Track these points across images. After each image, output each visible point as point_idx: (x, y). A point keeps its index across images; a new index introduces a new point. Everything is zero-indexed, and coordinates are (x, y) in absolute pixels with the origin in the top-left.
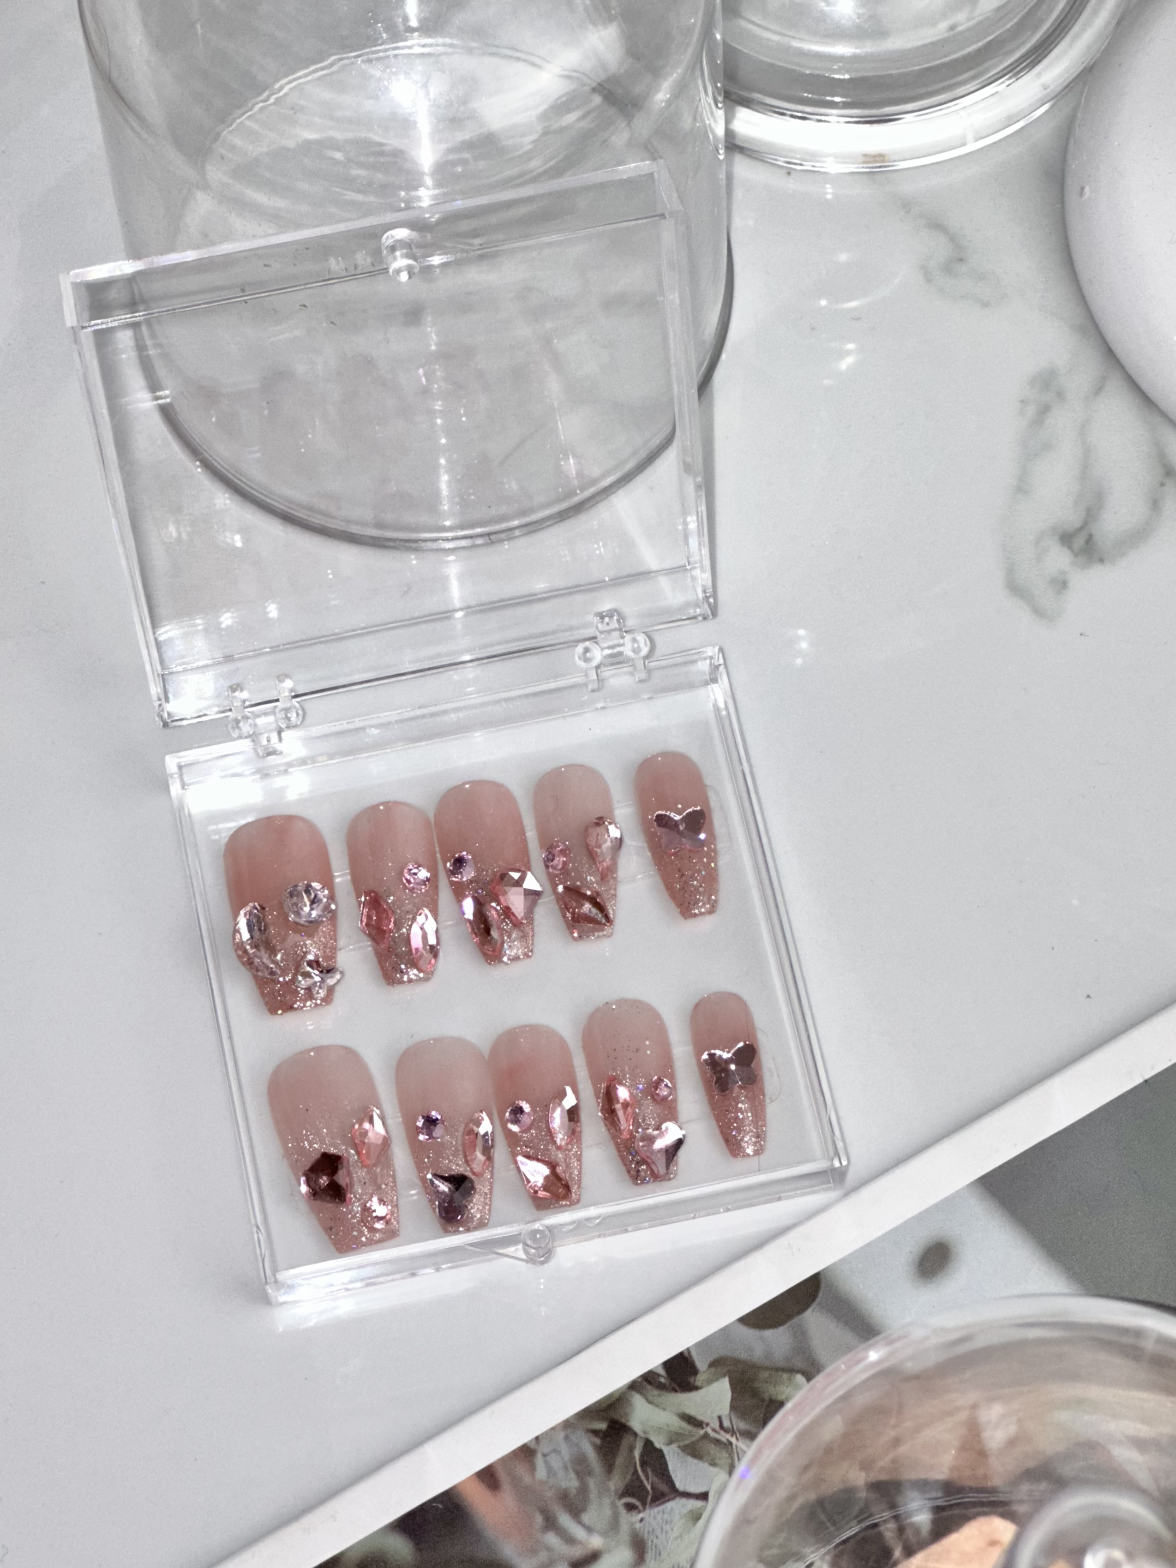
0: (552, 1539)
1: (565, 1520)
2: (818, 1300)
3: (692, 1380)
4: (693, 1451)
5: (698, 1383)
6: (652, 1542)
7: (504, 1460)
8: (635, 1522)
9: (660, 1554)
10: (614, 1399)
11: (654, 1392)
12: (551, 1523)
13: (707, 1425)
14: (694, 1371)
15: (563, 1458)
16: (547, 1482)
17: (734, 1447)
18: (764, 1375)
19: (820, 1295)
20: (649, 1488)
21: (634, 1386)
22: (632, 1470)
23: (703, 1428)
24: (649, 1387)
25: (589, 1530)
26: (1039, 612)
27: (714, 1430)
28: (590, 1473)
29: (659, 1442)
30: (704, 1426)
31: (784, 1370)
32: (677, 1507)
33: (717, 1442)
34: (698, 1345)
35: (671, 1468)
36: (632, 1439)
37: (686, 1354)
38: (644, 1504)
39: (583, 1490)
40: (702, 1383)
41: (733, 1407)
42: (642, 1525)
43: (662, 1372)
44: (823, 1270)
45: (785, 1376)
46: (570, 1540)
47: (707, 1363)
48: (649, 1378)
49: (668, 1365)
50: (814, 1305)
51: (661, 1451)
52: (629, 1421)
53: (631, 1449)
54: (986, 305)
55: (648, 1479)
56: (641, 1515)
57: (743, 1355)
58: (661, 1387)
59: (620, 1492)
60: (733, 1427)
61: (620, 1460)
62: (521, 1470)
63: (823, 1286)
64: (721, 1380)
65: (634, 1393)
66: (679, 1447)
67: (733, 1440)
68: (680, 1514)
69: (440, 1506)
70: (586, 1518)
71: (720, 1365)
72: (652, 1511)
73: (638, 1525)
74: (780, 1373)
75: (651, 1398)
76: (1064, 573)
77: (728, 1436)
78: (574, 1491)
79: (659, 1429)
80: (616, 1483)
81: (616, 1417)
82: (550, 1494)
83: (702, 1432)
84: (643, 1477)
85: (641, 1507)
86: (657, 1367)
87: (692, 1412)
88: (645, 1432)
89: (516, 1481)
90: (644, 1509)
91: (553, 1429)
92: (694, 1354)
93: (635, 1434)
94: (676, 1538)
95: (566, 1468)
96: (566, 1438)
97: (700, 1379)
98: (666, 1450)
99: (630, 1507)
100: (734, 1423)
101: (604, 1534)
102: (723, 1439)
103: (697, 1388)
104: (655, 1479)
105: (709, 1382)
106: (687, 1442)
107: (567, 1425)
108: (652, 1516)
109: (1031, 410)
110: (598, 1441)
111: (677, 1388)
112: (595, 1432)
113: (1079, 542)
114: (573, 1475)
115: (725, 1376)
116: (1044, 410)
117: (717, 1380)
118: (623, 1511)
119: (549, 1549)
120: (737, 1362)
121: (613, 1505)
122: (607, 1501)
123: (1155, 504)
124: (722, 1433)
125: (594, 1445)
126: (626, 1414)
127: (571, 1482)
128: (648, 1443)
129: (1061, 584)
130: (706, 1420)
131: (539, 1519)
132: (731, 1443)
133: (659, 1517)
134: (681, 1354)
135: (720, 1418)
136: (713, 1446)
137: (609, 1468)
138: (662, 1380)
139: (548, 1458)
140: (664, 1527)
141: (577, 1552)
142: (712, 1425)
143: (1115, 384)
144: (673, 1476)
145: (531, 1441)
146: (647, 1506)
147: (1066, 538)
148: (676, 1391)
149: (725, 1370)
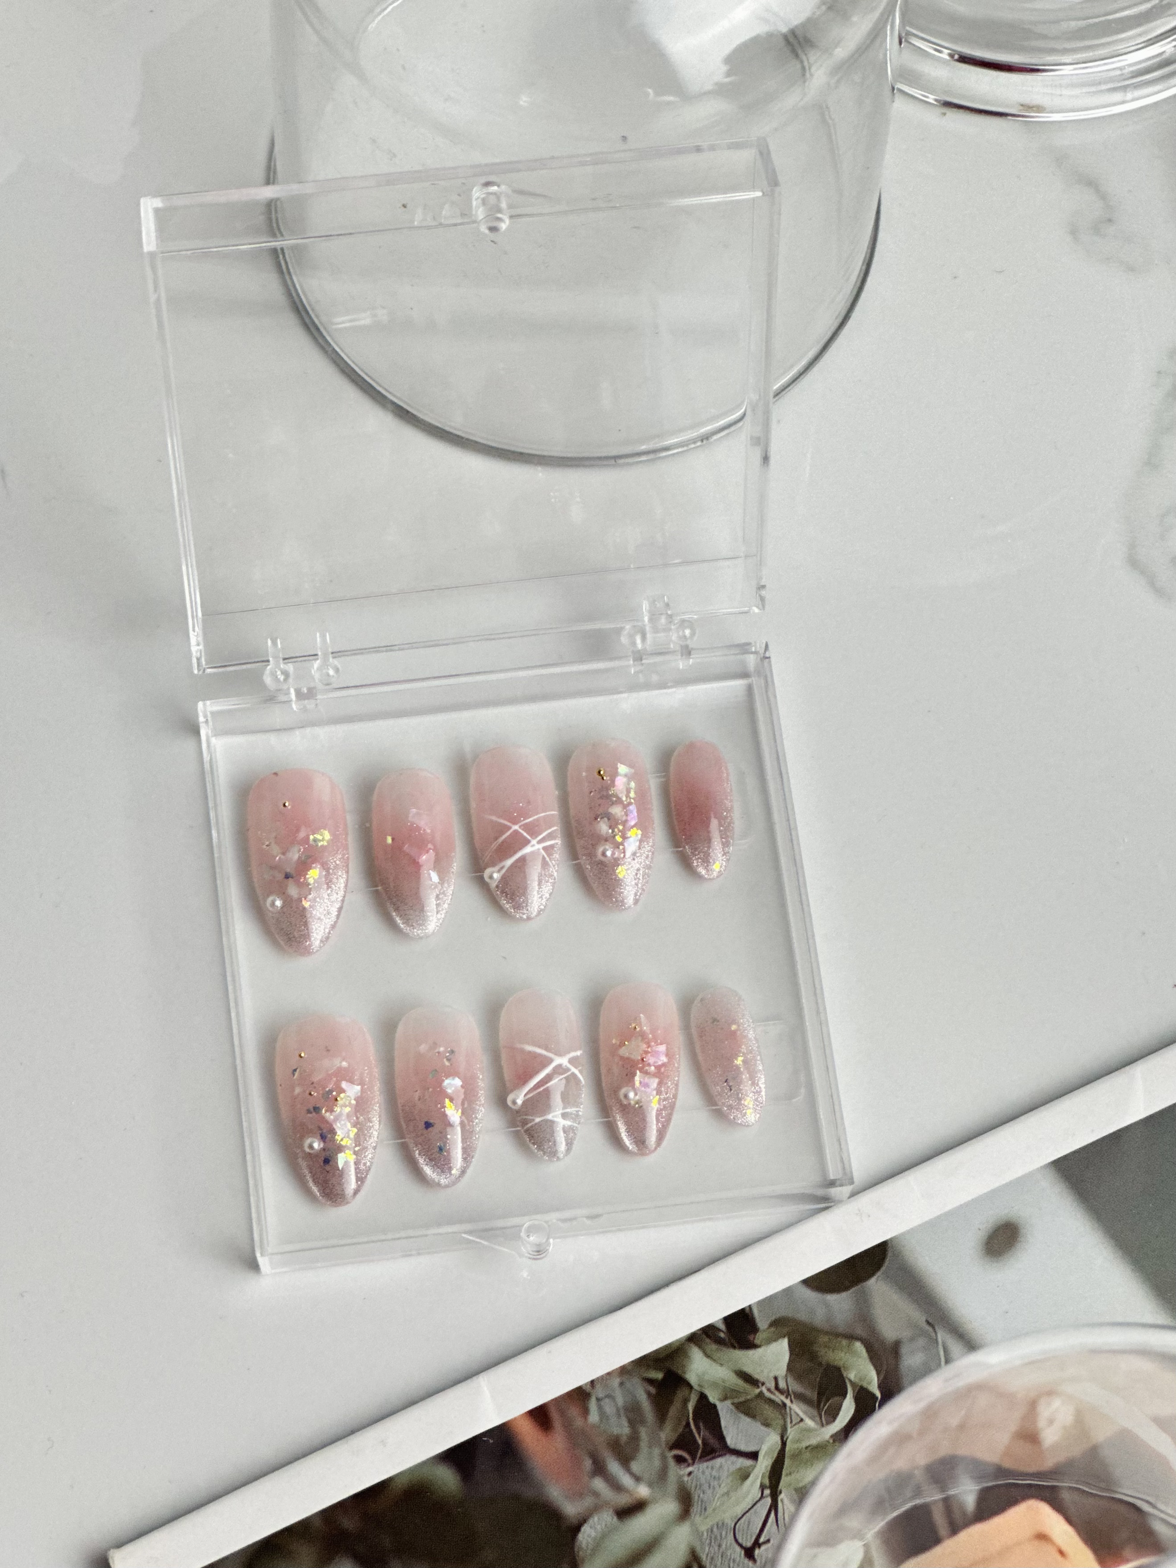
0: (599, 1484)
1: (614, 1467)
2: (883, 1269)
3: (751, 1337)
4: (745, 1408)
5: (757, 1342)
6: (699, 1497)
7: (556, 1401)
8: (683, 1475)
9: (705, 1509)
10: (672, 1349)
11: (712, 1347)
12: (599, 1469)
13: (763, 1384)
14: (754, 1329)
15: (616, 1404)
16: (599, 1427)
17: (788, 1408)
18: (824, 1339)
19: (886, 1264)
20: (700, 1442)
21: (693, 1338)
22: (684, 1423)
23: (758, 1387)
24: (708, 1340)
25: (638, 1479)
26: (1158, 591)
27: (769, 1390)
28: (643, 1422)
29: (713, 1398)
30: (760, 1385)
31: (843, 1336)
32: (727, 1464)
33: (771, 1402)
34: (760, 1303)
35: (723, 1423)
36: (687, 1391)
37: (747, 1310)
38: (694, 1460)
39: (634, 1438)
40: (761, 1343)
41: (790, 1368)
42: (690, 1478)
43: (722, 1327)
44: (891, 1239)
45: (845, 1342)
46: (617, 1487)
47: (768, 1322)
48: (709, 1331)
49: (728, 1320)
50: (879, 1274)
51: (715, 1406)
52: (685, 1373)
53: (686, 1401)
54: (1131, 270)
55: (699, 1433)
56: (690, 1469)
57: (802, 1316)
58: (720, 1342)
59: (670, 1443)
60: (788, 1388)
61: (673, 1411)
62: (574, 1411)
63: (890, 1254)
64: (780, 1341)
65: (692, 1345)
66: (733, 1404)
68: (728, 1471)
69: (491, 1441)
70: (635, 1466)
71: (782, 1325)
72: (701, 1465)
73: (686, 1479)
74: (839, 1339)
75: (709, 1353)
77: (783, 1398)
78: (624, 1439)
79: (714, 1385)
80: (667, 1434)
81: (674, 1368)
82: (601, 1439)
83: (757, 1391)
84: (694, 1431)
85: (690, 1461)
86: (717, 1322)
87: (749, 1369)
88: (700, 1386)
89: (568, 1426)
90: (694, 1464)
91: (609, 1374)
92: (756, 1312)
93: (690, 1387)
94: (723, 1495)
95: (619, 1416)
96: (622, 1384)
97: (759, 1338)
98: (720, 1406)
99: (680, 1460)
100: (789, 1384)
101: (650, 1485)
102: (777, 1400)
103: (753, 1346)
104: (707, 1434)
105: (770, 1341)
106: (742, 1399)
107: (624, 1371)
108: (701, 1471)
109: (1167, 384)
110: (653, 1390)
111: (736, 1345)
112: (651, 1381)
114: (626, 1424)
115: (784, 1337)
117: (776, 1340)
118: (672, 1463)
119: (596, 1494)
120: (798, 1324)
121: (663, 1458)
122: (656, 1451)
124: (777, 1393)
125: (649, 1394)
126: (683, 1366)
127: (622, 1429)
128: (703, 1397)
130: (762, 1379)
131: (588, 1464)
132: (785, 1405)
133: (707, 1472)
134: (743, 1311)
135: (776, 1379)
136: (767, 1407)
137: (662, 1415)
138: (722, 1335)
139: (602, 1403)
140: (712, 1484)
141: (623, 1500)
142: (768, 1385)
144: (725, 1433)
145: (586, 1384)
146: (697, 1460)
148: (734, 1347)
149: (785, 1330)
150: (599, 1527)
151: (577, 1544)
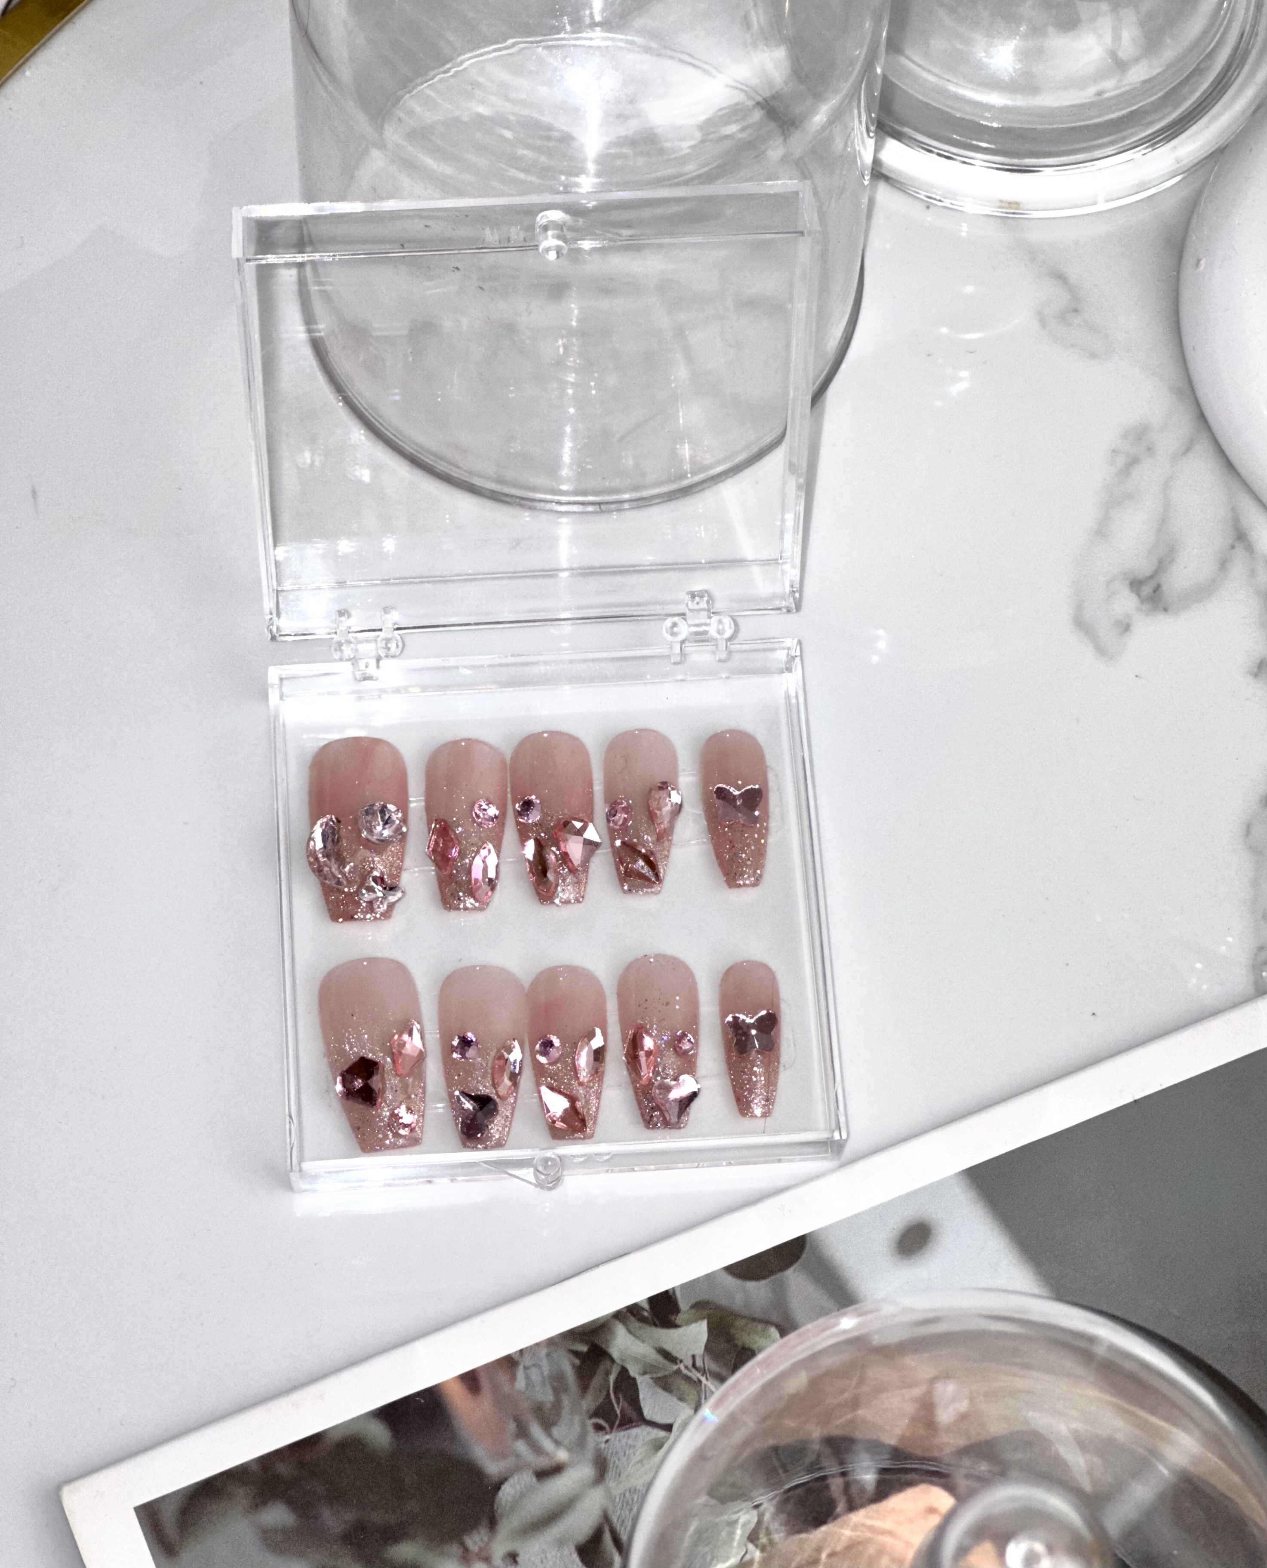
0: (521, 1446)
1: (536, 1431)
2: (801, 1260)
3: (673, 1318)
4: (665, 1383)
5: (678, 1322)
6: (614, 1462)
7: (488, 1367)
8: (601, 1443)
9: (620, 1475)
10: (598, 1325)
11: (635, 1324)
12: (522, 1432)
13: (681, 1361)
14: (677, 1310)
15: (542, 1373)
16: (524, 1393)
17: (703, 1385)
18: (740, 1323)
19: (804, 1256)
20: (618, 1412)
21: (618, 1316)
22: (605, 1393)
23: (676, 1363)
24: (632, 1318)
25: (557, 1443)
26: (1101, 650)
27: (686, 1367)
28: (566, 1390)
29: (633, 1371)
30: (678, 1362)
31: (761, 1321)
32: (642, 1434)
33: (688, 1379)
34: (684, 1286)
35: (641, 1396)
36: (608, 1363)
37: (671, 1293)
38: (612, 1427)
39: (557, 1405)
40: (682, 1322)
41: (708, 1348)
42: (607, 1445)
43: (646, 1306)
44: (809, 1234)
45: (760, 1327)
46: (537, 1449)
47: (690, 1305)
48: (633, 1310)
49: (652, 1300)
50: (796, 1265)
51: (634, 1379)
52: (608, 1347)
53: (608, 1373)
54: (1093, 355)
55: (618, 1404)
56: (607, 1437)
57: (723, 1302)
58: (643, 1320)
59: (591, 1412)
60: (704, 1367)
61: (596, 1382)
62: (502, 1377)
63: (808, 1247)
64: (700, 1322)
65: (617, 1322)
66: (652, 1378)
67: (703, 1379)
68: (643, 1440)
69: (422, 1401)
70: (555, 1431)
71: (702, 1308)
72: (618, 1434)
73: (603, 1446)
74: (755, 1324)
75: (633, 1330)
76: (1128, 616)
77: (699, 1375)
78: (548, 1405)
79: (636, 1360)
80: (589, 1403)
81: (598, 1341)
82: (525, 1405)
83: (675, 1367)
84: (614, 1401)
85: (608, 1429)
86: (642, 1301)
87: (668, 1347)
88: (622, 1360)
89: (496, 1389)
90: (611, 1432)
91: (537, 1345)
92: (678, 1294)
93: (613, 1361)
94: (637, 1462)
95: (544, 1383)
96: (548, 1355)
97: (680, 1318)
98: (640, 1379)
99: (599, 1428)
100: (706, 1362)
101: (570, 1450)
102: (694, 1378)
103: (676, 1326)
104: (626, 1405)
105: (689, 1322)
106: (659, 1375)
107: (551, 1342)
108: (618, 1439)
109: (1120, 461)
110: (577, 1362)
111: (658, 1323)
112: (576, 1354)
113: (1147, 590)
114: (550, 1392)
115: (704, 1319)
116: (1134, 461)
117: (696, 1321)
118: (590, 1429)
119: (518, 1456)
120: (717, 1307)
121: (583, 1426)
122: (577, 1419)
123: (1224, 564)
124: (694, 1370)
125: (573, 1365)
126: (607, 1341)
127: (547, 1396)
128: (624, 1371)
129: (1125, 627)
130: (680, 1356)
131: (512, 1426)
132: (700, 1381)
133: (624, 1441)
134: (667, 1292)
135: (694, 1357)
136: (683, 1382)
137: (584, 1388)
138: (646, 1314)
139: (528, 1371)
140: (627, 1452)
141: (543, 1463)
142: (685, 1362)
143: (1203, 448)
144: (642, 1405)
145: (516, 1353)
146: (614, 1429)
147: (1136, 584)
148: (655, 1325)
149: (705, 1313)
150: (518, 1487)
151: (497, 1501)
